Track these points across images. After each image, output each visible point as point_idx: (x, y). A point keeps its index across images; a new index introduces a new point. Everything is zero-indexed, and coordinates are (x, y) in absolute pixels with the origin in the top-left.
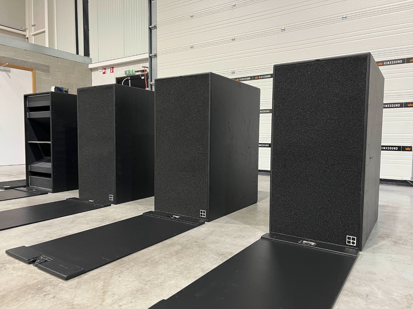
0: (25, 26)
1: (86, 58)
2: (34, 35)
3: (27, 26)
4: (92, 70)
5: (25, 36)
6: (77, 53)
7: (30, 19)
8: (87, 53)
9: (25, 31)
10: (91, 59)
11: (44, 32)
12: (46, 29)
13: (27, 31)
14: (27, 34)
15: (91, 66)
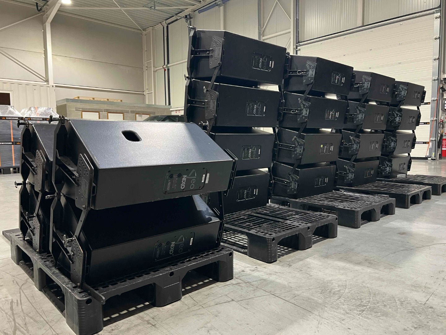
0: (144, 90)
1: (169, 107)
2: (148, 94)
3: (145, 90)
4: (171, 111)
5: (144, 94)
6: (166, 105)
7: (146, 87)
8: (169, 104)
9: (144, 92)
10: (171, 106)
11: (152, 93)
12: (153, 92)
13: (145, 92)
14: (145, 93)
15: (171, 110)
